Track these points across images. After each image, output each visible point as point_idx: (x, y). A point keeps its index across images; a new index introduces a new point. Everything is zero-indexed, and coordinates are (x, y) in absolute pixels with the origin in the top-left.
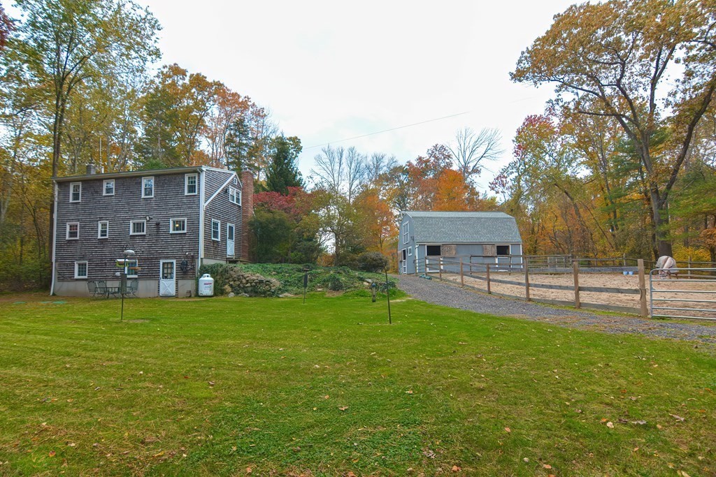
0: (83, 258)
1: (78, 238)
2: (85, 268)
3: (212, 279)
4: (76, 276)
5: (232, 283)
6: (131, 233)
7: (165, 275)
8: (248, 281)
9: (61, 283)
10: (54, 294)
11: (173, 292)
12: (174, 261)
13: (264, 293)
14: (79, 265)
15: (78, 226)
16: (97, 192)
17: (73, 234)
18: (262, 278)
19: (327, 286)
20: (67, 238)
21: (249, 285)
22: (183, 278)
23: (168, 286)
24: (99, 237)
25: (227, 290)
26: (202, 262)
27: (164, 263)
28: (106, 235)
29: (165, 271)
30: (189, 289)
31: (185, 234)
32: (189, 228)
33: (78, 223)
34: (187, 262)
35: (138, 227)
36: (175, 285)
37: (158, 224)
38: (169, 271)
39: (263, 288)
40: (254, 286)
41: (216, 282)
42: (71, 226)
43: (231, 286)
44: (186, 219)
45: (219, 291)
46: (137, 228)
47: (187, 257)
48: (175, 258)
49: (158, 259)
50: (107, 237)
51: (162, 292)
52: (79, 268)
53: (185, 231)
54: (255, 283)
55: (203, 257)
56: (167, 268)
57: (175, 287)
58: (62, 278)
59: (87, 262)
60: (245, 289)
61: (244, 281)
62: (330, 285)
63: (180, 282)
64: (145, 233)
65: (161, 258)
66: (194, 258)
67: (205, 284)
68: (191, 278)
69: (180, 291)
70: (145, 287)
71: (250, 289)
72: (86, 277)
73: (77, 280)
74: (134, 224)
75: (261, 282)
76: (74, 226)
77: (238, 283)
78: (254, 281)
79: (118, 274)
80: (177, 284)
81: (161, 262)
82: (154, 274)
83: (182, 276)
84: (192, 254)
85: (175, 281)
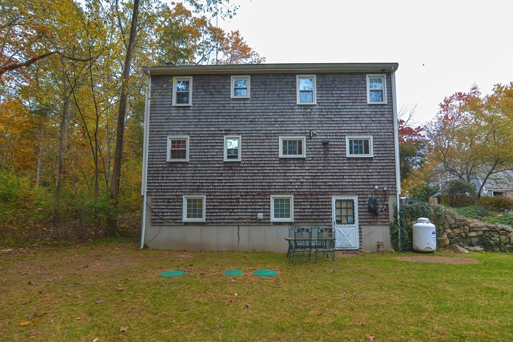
0: (197, 190)
1: (187, 159)
2: (201, 206)
4: (185, 219)
5: (449, 231)
6: (281, 155)
7: (342, 218)
8: (472, 228)
9: (157, 229)
10: (146, 247)
11: (354, 243)
12: (355, 199)
13: (498, 245)
14: (189, 201)
15: (188, 142)
16: (219, 92)
17: (178, 152)
20: (169, 159)
21: (473, 234)
22: (370, 224)
23: (347, 235)
24: (225, 159)
27: (338, 201)
28: (237, 157)
29: (342, 214)
30: (381, 240)
31: (370, 159)
33: (188, 137)
34: (376, 199)
35: (293, 146)
36: (358, 234)
37: (325, 144)
40: (481, 236)
42: (173, 142)
43: (448, 235)
44: (371, 137)
46: (290, 148)
47: (376, 192)
48: (355, 193)
49: (328, 194)
50: (239, 159)
51: (339, 244)
52: (188, 206)
53: (370, 155)
54: (485, 231)
55: (400, 192)
56: (344, 208)
57: (358, 237)
58: (158, 220)
59: (205, 197)
61: (467, 228)
63: (365, 229)
64: (304, 155)
65: (333, 193)
66: (387, 194)
67: (433, 233)
68: (384, 224)
69: (366, 242)
71: (476, 240)
72: (203, 220)
73: (186, 224)
74: (285, 142)
76: (179, 142)
77: (458, 231)
78: (482, 229)
79: (260, 216)
80: (360, 232)
81: (334, 199)
82: (322, 217)
83: (369, 220)
84: (385, 189)
85: (357, 227)
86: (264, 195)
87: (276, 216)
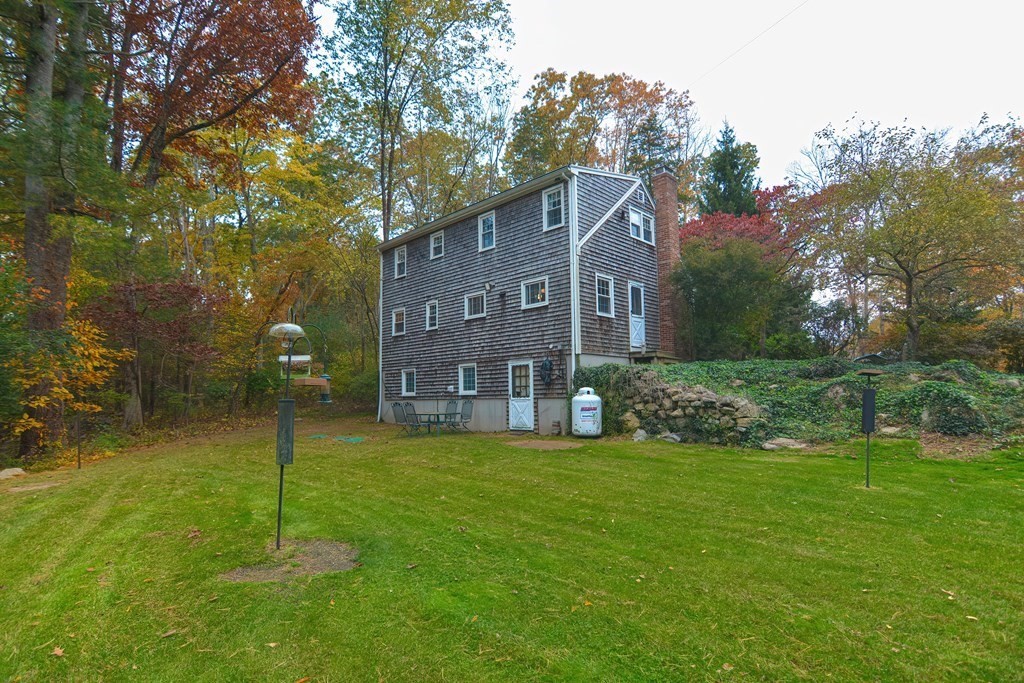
0: (409, 364)
1: (405, 332)
2: (413, 380)
3: (597, 398)
4: (404, 392)
5: (639, 407)
6: (467, 317)
7: (518, 390)
8: (676, 402)
9: (387, 403)
10: (381, 420)
11: (530, 425)
12: (531, 363)
13: (719, 433)
14: (407, 374)
15: (405, 313)
16: (423, 256)
17: (399, 327)
18: (709, 395)
19: (916, 421)
20: (394, 334)
21: (679, 412)
22: (546, 396)
23: (522, 412)
24: (428, 328)
25: (630, 424)
26: (577, 361)
27: (514, 368)
28: (435, 325)
29: (517, 384)
30: (557, 420)
31: (546, 307)
32: (553, 296)
33: (405, 309)
34: (550, 362)
35: (476, 305)
36: (532, 409)
37: (503, 296)
38: (523, 383)
39: (713, 421)
40: (692, 417)
41: (605, 404)
42: (396, 316)
43: (638, 414)
44: (547, 277)
45: (612, 425)
46: (474, 306)
47: (551, 353)
48: (531, 356)
49: (505, 359)
50: (437, 327)
51: (513, 423)
52: (407, 380)
53: (546, 303)
54: (695, 408)
55: (579, 351)
56: (520, 377)
57: (533, 414)
58: (388, 395)
59: (415, 370)
60: (671, 422)
61: (667, 403)
62: (925, 416)
63: (542, 404)
64: (485, 314)
65: (509, 358)
66: (563, 355)
67: (583, 409)
68: (560, 396)
69: (541, 422)
70: (485, 412)
71: (681, 423)
72: (414, 394)
73: (405, 398)
74: (470, 300)
75: (709, 406)
76: (399, 315)
77: (653, 407)
78: (692, 404)
79: (451, 388)
80: (536, 407)
81: (510, 365)
82: (499, 389)
83: (544, 392)
84: (559, 348)
85: (532, 401)
86: (454, 364)
87: (465, 389)
